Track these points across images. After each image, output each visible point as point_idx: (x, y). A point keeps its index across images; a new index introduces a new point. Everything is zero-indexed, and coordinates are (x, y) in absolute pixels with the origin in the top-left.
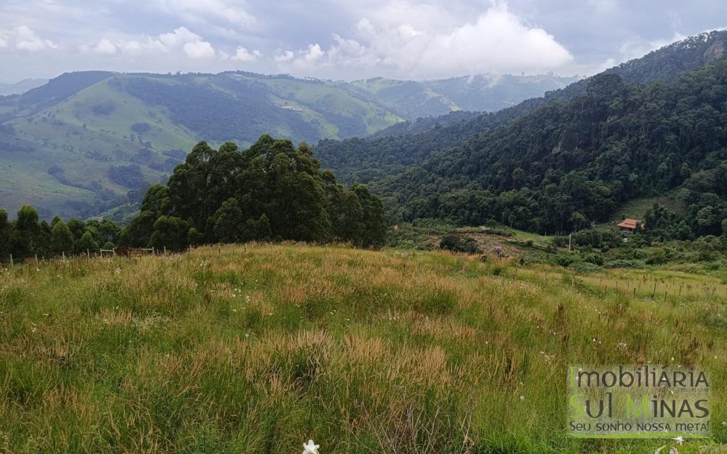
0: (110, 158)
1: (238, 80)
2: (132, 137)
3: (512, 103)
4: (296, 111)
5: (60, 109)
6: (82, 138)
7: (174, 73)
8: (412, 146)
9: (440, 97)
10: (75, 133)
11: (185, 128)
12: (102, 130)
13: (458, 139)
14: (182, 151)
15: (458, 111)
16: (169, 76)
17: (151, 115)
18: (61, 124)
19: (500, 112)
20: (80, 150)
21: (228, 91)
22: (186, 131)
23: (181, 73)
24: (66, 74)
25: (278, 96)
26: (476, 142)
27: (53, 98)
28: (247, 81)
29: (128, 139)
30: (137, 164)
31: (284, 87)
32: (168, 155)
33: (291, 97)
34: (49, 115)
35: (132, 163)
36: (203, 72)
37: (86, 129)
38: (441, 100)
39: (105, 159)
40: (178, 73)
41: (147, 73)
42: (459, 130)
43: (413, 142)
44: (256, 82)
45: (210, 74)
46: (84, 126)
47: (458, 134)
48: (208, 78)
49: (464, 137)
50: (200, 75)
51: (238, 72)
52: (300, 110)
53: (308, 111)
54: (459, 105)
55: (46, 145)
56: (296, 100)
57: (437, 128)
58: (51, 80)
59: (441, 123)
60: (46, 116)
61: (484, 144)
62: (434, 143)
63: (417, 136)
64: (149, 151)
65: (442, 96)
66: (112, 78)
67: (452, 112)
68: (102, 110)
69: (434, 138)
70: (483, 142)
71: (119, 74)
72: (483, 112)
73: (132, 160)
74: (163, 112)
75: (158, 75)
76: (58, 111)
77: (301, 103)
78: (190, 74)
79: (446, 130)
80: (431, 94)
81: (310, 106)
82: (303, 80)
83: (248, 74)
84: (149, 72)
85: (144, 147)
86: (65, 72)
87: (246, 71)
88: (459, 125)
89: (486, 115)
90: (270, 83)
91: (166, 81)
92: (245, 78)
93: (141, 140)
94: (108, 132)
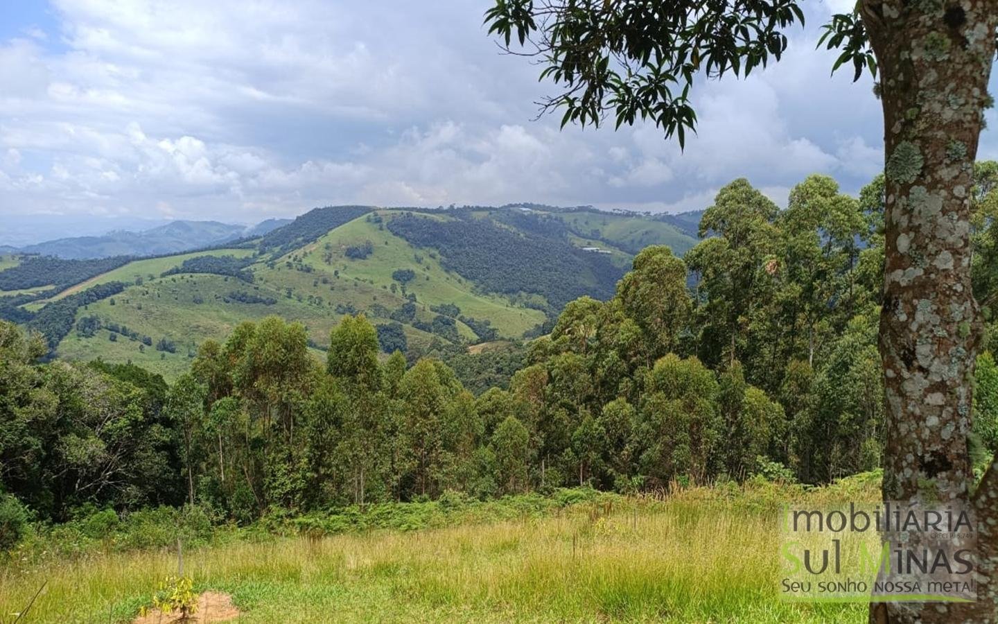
1: (526, 214)
2: (393, 288)
4: (602, 253)
5: (308, 251)
6: (333, 288)
7: (446, 207)
10: (325, 282)
11: (460, 277)
12: (356, 278)
14: (454, 307)
16: (439, 211)
17: (418, 260)
18: (308, 270)
20: (329, 304)
21: (513, 229)
22: (460, 281)
23: (455, 207)
24: (316, 210)
25: (578, 235)
27: (300, 239)
28: (536, 216)
29: (389, 289)
31: (586, 223)
32: (436, 311)
33: (595, 236)
34: (295, 260)
35: (392, 321)
36: (482, 206)
37: (338, 277)
40: (452, 207)
41: (413, 208)
44: (549, 217)
45: (491, 208)
46: (336, 273)
48: (488, 213)
50: (478, 209)
51: (525, 205)
52: (609, 252)
53: (618, 253)
55: (289, 296)
56: (603, 240)
58: (298, 217)
60: (291, 260)
64: (414, 306)
66: (371, 214)
68: (358, 253)
71: (380, 209)
73: (392, 317)
74: (433, 256)
75: (426, 210)
76: (305, 255)
77: (608, 243)
78: (467, 208)
81: (621, 247)
82: (612, 213)
83: (538, 207)
84: (415, 206)
85: (408, 301)
86: (315, 207)
87: (535, 203)
90: (567, 218)
91: (438, 218)
92: (534, 212)
93: (404, 292)
94: (364, 281)
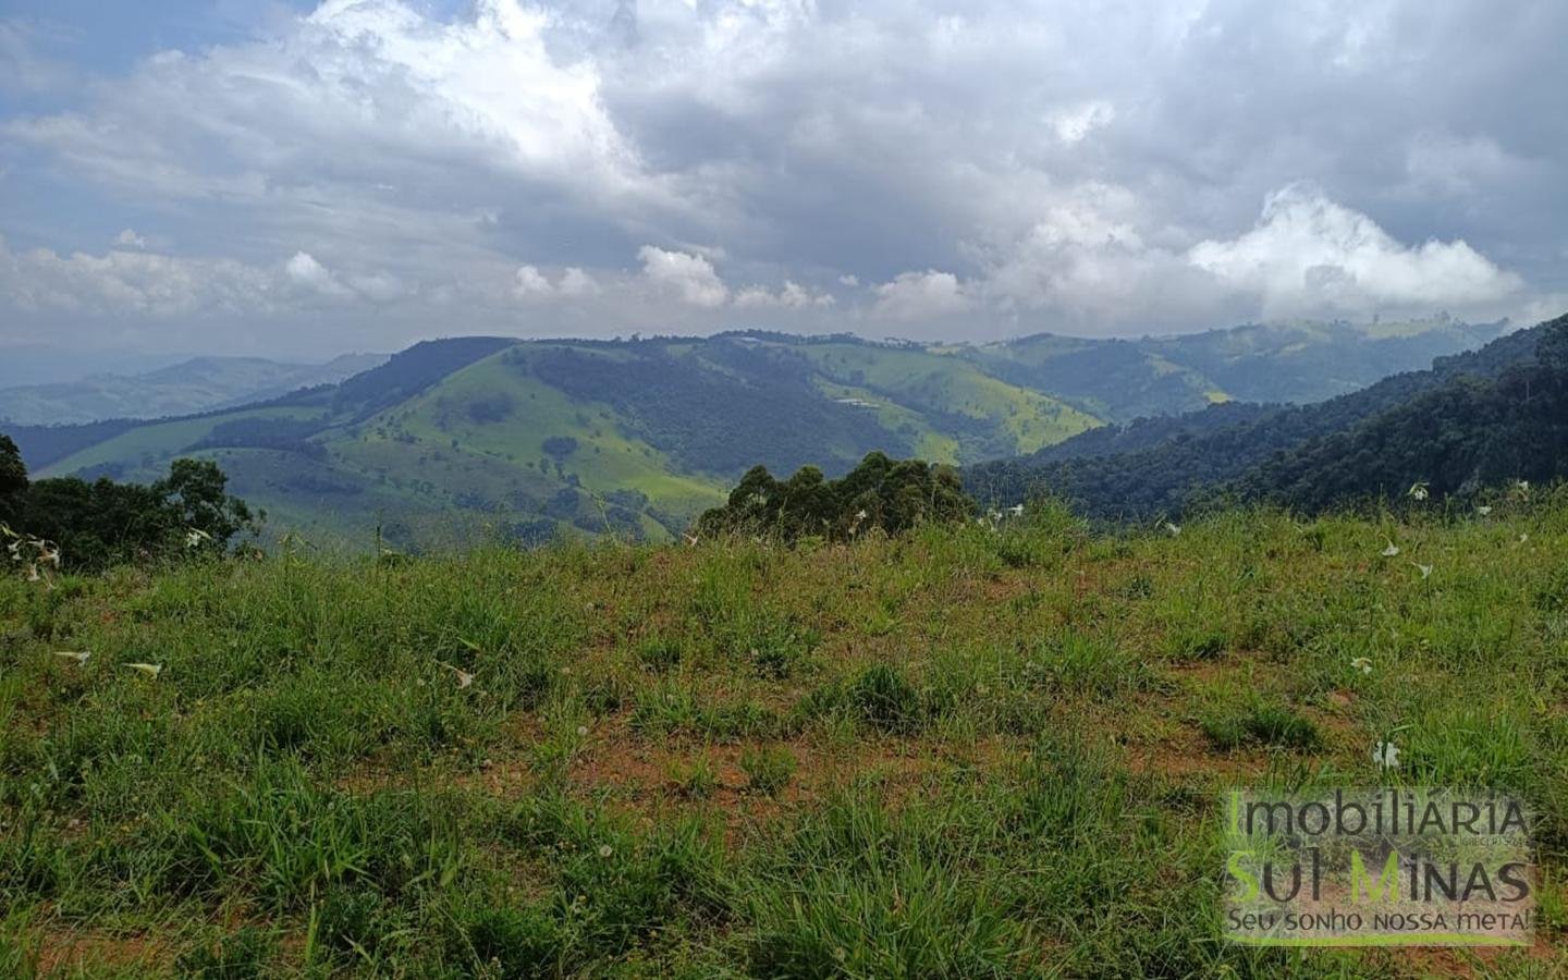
0: (502, 506)
1: (750, 347)
2: (544, 466)
3: (1353, 384)
4: (866, 408)
5: (410, 411)
6: (449, 468)
7: (626, 338)
8: (1127, 478)
9: (1184, 373)
10: (437, 458)
11: (647, 447)
12: (488, 453)
13: (1231, 464)
15: (1228, 402)
16: (616, 343)
17: (582, 422)
18: (411, 440)
19: (1329, 404)
20: (445, 491)
21: (729, 372)
22: (647, 454)
23: (641, 338)
24: (423, 343)
25: (831, 379)
26: (1278, 468)
27: (397, 390)
28: (767, 349)
29: (537, 468)
30: (553, 520)
31: (843, 361)
32: (610, 500)
33: (857, 380)
34: (389, 423)
35: (543, 517)
36: (681, 335)
37: (458, 450)
38: (1185, 379)
39: (491, 509)
40: (635, 337)
41: (575, 340)
42: (1234, 443)
43: (1128, 470)
44: (786, 351)
45: (695, 340)
46: (455, 443)
47: (1230, 452)
48: (690, 346)
49: (1246, 460)
50: (676, 340)
51: (751, 333)
52: (876, 406)
53: (889, 406)
54: (1226, 390)
55: (382, 481)
56: (868, 386)
57: (1184, 439)
58: (393, 355)
59: (1192, 429)
60: (384, 424)
61: (1298, 472)
62: (1174, 473)
63: (1137, 456)
64: (576, 493)
65: (1188, 369)
66: (509, 350)
67: (1214, 404)
68: (487, 412)
69: (1175, 461)
70: (1295, 469)
71: (523, 342)
72: (1288, 405)
73: (542, 511)
74: (605, 416)
75: (595, 343)
76: (405, 416)
77: (875, 391)
78: (658, 340)
79: (1204, 444)
80: (1163, 368)
81: (895, 397)
82: (882, 345)
83: (770, 336)
84: (578, 337)
85: (567, 485)
86: (421, 339)
87: (765, 330)
88: (1233, 433)
89: (1297, 411)
90: (815, 353)
91: (613, 355)
92: (764, 344)
93: (560, 472)
94: (498, 455)
